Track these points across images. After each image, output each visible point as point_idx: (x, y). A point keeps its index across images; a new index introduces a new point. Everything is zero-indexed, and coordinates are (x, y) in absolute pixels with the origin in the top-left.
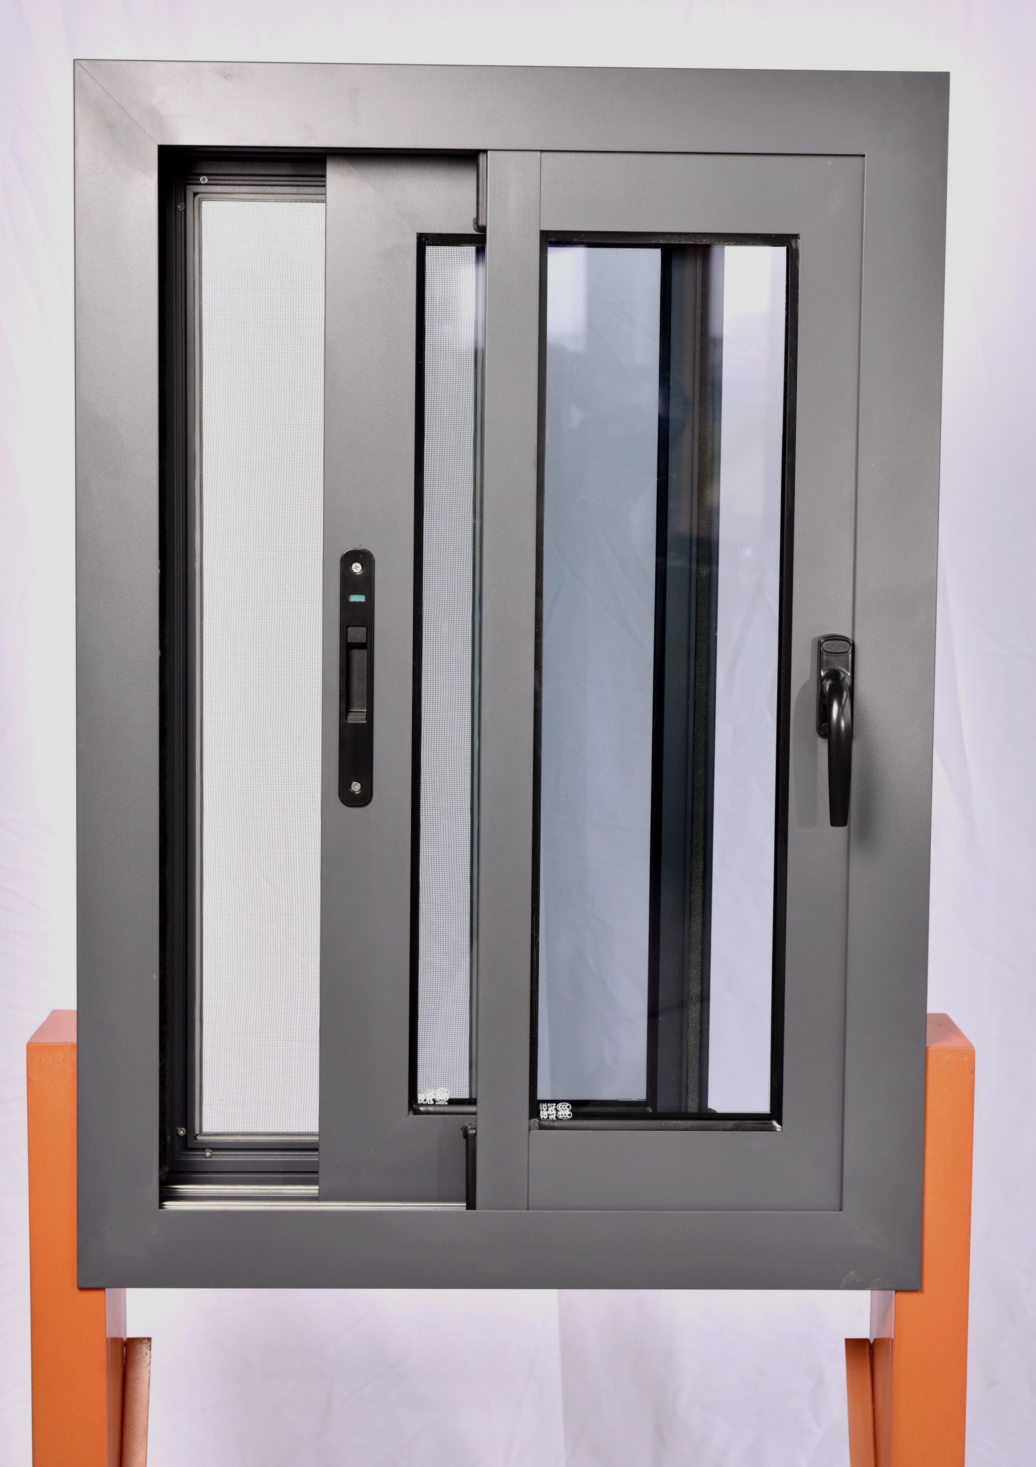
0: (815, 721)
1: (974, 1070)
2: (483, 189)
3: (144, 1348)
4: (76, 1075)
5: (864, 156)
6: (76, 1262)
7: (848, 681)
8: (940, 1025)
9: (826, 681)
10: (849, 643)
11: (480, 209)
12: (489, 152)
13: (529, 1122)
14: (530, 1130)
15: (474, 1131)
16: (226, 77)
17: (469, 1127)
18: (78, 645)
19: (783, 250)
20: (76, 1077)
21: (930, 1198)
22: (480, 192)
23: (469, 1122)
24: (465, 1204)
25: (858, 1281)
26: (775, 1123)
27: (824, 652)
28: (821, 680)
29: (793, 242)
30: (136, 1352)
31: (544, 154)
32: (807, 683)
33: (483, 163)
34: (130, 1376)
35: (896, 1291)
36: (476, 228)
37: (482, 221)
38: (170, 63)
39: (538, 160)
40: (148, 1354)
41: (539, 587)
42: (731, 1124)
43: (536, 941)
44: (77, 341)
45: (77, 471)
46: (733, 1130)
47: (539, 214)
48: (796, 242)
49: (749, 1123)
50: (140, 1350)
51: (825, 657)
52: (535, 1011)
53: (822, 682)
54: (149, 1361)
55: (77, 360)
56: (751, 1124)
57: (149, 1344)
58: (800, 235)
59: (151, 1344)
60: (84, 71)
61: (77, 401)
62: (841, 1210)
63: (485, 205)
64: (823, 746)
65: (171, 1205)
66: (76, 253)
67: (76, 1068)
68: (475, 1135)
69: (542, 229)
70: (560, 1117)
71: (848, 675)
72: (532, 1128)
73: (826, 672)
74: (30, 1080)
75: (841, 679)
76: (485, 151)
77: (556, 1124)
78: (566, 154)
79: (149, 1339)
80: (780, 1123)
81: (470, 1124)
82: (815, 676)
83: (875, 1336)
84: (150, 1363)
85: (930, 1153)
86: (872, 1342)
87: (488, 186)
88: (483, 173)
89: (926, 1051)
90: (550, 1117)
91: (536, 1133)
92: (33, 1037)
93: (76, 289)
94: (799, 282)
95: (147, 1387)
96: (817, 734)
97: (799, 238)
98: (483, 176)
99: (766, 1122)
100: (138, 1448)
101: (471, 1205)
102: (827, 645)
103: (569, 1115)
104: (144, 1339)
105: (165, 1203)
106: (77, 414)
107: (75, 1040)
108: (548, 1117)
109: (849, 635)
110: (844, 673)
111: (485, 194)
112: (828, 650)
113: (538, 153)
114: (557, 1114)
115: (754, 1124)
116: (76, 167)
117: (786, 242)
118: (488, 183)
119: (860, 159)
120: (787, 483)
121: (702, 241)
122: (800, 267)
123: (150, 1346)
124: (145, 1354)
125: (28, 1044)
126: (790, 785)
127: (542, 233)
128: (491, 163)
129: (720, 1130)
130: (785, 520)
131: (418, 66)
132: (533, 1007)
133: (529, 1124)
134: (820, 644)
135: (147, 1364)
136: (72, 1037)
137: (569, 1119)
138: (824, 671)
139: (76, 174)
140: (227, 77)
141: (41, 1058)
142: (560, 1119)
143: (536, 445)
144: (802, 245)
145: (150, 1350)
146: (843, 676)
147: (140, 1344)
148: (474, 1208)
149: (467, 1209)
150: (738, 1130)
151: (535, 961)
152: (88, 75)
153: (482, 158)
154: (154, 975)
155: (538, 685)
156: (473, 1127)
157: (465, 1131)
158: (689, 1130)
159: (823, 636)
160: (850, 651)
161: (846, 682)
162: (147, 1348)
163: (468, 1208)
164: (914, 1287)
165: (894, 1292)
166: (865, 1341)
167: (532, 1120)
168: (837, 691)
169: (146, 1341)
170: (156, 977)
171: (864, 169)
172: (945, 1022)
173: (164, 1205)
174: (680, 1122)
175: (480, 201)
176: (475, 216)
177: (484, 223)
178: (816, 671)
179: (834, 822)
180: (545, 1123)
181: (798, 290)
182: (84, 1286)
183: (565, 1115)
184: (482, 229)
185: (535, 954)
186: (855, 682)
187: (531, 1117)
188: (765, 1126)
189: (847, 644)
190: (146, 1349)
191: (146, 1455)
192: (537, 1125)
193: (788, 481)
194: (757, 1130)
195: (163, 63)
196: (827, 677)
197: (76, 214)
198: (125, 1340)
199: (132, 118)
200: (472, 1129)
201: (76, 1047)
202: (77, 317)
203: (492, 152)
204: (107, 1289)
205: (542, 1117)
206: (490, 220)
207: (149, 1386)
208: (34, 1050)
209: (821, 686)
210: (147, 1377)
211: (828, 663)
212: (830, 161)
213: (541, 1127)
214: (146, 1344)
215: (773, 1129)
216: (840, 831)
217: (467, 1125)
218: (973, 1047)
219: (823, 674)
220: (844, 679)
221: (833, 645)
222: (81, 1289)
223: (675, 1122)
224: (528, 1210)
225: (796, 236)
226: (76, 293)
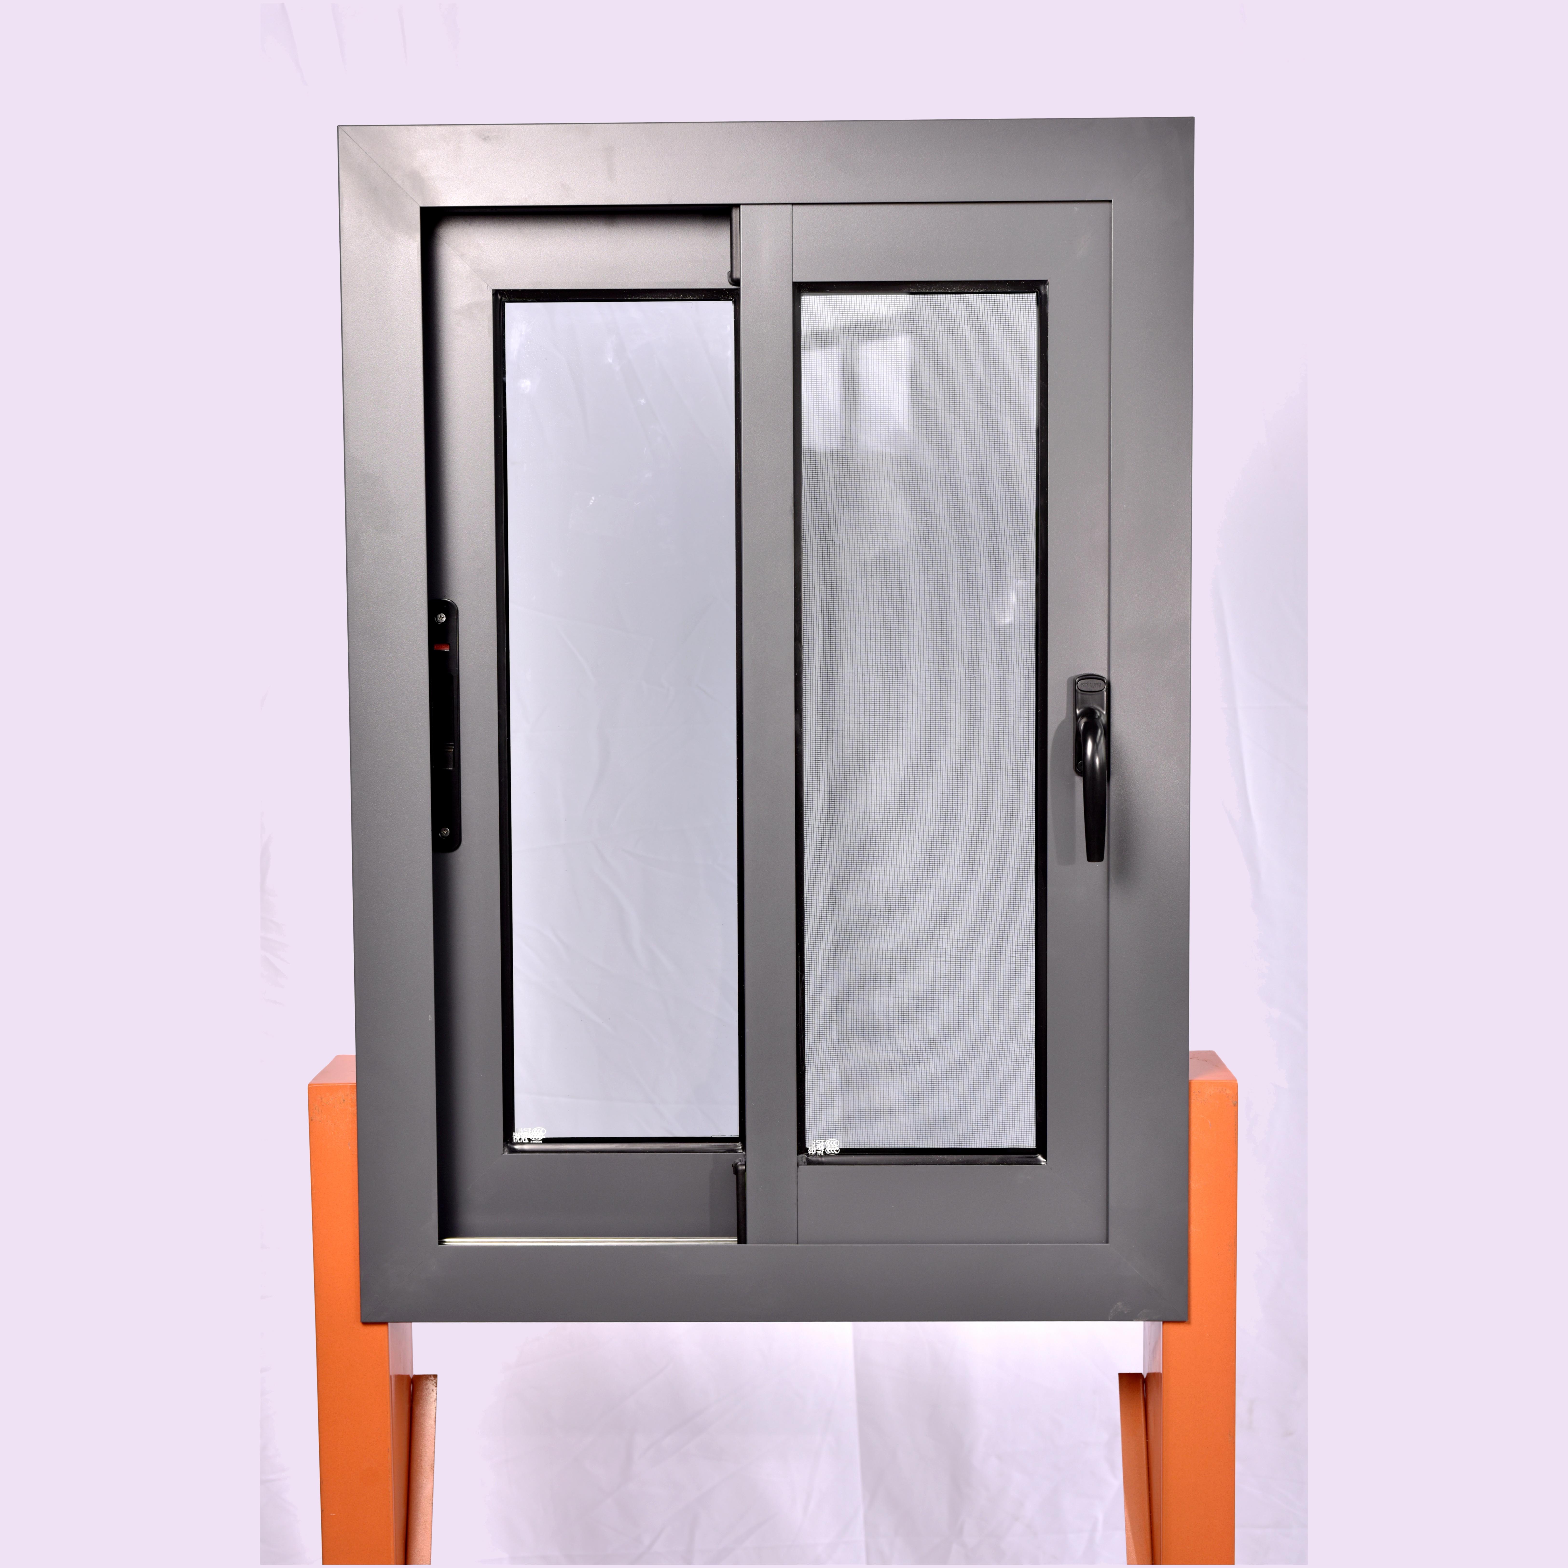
0: (1072, 759)
1: (1237, 1102)
2: (737, 243)
3: (430, 1385)
4: (356, 1115)
5: (1110, 201)
6: (359, 1297)
7: (1104, 719)
8: (1206, 1061)
9: (1081, 720)
10: (1104, 681)
11: (734, 263)
12: (741, 206)
13: (797, 1158)
14: (798, 1165)
15: (744, 1167)
16: (484, 139)
17: (739, 1163)
18: (351, 695)
19: (1033, 297)
20: (356, 1118)
21: (1196, 1230)
22: (734, 245)
23: (740, 1158)
24: (737, 1239)
25: (1126, 1312)
26: (1040, 1157)
27: (1079, 691)
28: (1077, 718)
29: (1042, 288)
30: (423, 1389)
31: (795, 207)
32: (1063, 722)
33: (736, 217)
34: (417, 1412)
35: (1164, 1322)
36: (730, 281)
37: (736, 274)
38: (430, 127)
39: (790, 213)
40: (434, 1390)
41: (798, 632)
42: (996, 1158)
43: (801, 979)
44: (345, 399)
45: (348, 526)
46: (998, 1164)
47: (791, 266)
48: (1045, 288)
49: (1014, 1157)
50: (426, 1387)
51: (1079, 696)
52: (802, 1048)
53: (1077, 720)
54: (435, 1397)
55: (345, 417)
56: (1016, 1158)
57: (435, 1381)
58: (1049, 281)
59: (437, 1381)
60: (348, 137)
61: (346, 457)
62: (1107, 1242)
63: (739, 258)
64: (1079, 781)
65: (451, 1242)
66: (343, 314)
67: (356, 1108)
68: (745, 1170)
69: (794, 281)
70: (828, 1152)
71: (1103, 713)
72: (800, 1163)
73: (1081, 710)
74: (312, 1120)
75: (1097, 717)
76: (738, 206)
77: (823, 1159)
78: (816, 207)
79: (435, 1376)
80: (1045, 1157)
81: (741, 1161)
82: (1072, 716)
83: (1147, 1372)
84: (436, 1399)
85: (1194, 1185)
86: (1145, 1377)
87: (741, 239)
88: (736, 228)
89: (1189, 1084)
90: (818, 1152)
91: (804, 1168)
92: (315, 1078)
93: (344, 349)
94: (1049, 327)
95: (433, 1423)
96: (1074, 772)
97: (1048, 284)
98: (737, 230)
99: (1031, 1156)
100: (424, 1482)
101: (742, 1240)
102: (1082, 684)
103: (837, 1151)
104: (430, 1376)
105: (445, 1240)
106: (346, 470)
107: (354, 1081)
108: (816, 1153)
109: (1104, 674)
110: (1099, 711)
111: (739, 248)
112: (1083, 689)
113: (790, 206)
114: (825, 1149)
115: (1019, 1158)
116: (341, 231)
117: (1035, 288)
118: (741, 237)
119: (1107, 205)
120: (1041, 526)
121: (953, 289)
122: (1049, 312)
123: (436, 1383)
124: (431, 1391)
125: (309, 1085)
126: (1048, 823)
127: (794, 284)
128: (745, 217)
129: (985, 1164)
130: (1039, 561)
131: (671, 124)
132: (800, 1044)
133: (797, 1159)
134: (1076, 683)
135: (433, 1400)
136: (352, 1078)
137: (837, 1154)
138: (1079, 710)
139: (341, 237)
140: (486, 139)
141: (322, 1099)
142: (828, 1155)
143: (793, 493)
144: (1051, 291)
145: (436, 1386)
146: (1098, 714)
147: (426, 1380)
148: (745, 1243)
149: (738, 1244)
150: (1003, 1164)
151: (801, 999)
152: (351, 140)
153: (735, 213)
154: (430, 1016)
155: (798, 728)
156: (743, 1163)
157: (735, 1167)
158: (955, 1165)
159: (1078, 675)
160: (1105, 689)
161: (1101, 721)
162: (433, 1384)
163: (739, 1242)
164: (1182, 1319)
165: (1162, 1322)
166: (1139, 1375)
167: (800, 1156)
168: (1091, 728)
169: (432, 1378)
170: (431, 1018)
171: (1111, 214)
172: (1212, 1060)
173: (445, 1242)
174: (946, 1157)
175: (734, 255)
176: (730, 270)
177: (738, 276)
178: (1072, 710)
179: (1090, 858)
180: (814, 1159)
181: (1047, 335)
182: (367, 1320)
183: (833, 1151)
184: (737, 282)
185: (800, 992)
186: (1112, 721)
187: (799, 1153)
188: (1030, 1160)
189: (1102, 682)
190: (432, 1386)
191: (433, 1488)
192: (804, 1160)
193: (1041, 523)
194: (1022, 1164)
195: (423, 127)
196: (1082, 715)
197: (342, 276)
198: (411, 1377)
199: (394, 181)
200: (741, 1165)
201: (355, 1087)
202: (344, 376)
203: (744, 206)
204: (389, 1324)
205: (810, 1153)
206: (743, 273)
207: (435, 1422)
208: (315, 1091)
209: (1077, 724)
210: (433, 1413)
211: (1083, 702)
212: (1076, 207)
213: (809, 1163)
214: (432, 1380)
215: (1038, 1163)
216: (1098, 867)
217: (737, 1161)
218: (1236, 1080)
219: (1078, 712)
220: (1099, 717)
221: (1087, 683)
222: (365, 1323)
223: (941, 1156)
224: (798, 1244)
225: (1045, 282)
226: (344, 353)
